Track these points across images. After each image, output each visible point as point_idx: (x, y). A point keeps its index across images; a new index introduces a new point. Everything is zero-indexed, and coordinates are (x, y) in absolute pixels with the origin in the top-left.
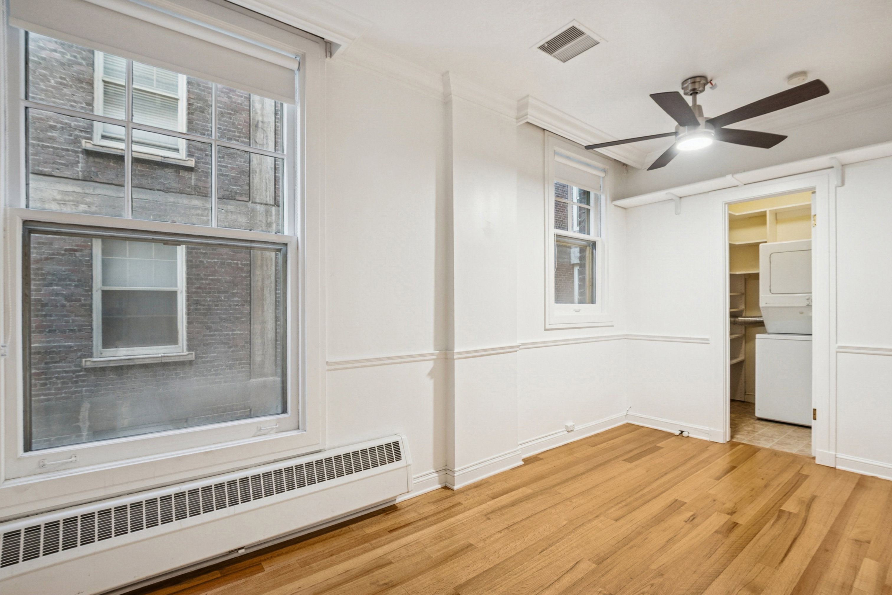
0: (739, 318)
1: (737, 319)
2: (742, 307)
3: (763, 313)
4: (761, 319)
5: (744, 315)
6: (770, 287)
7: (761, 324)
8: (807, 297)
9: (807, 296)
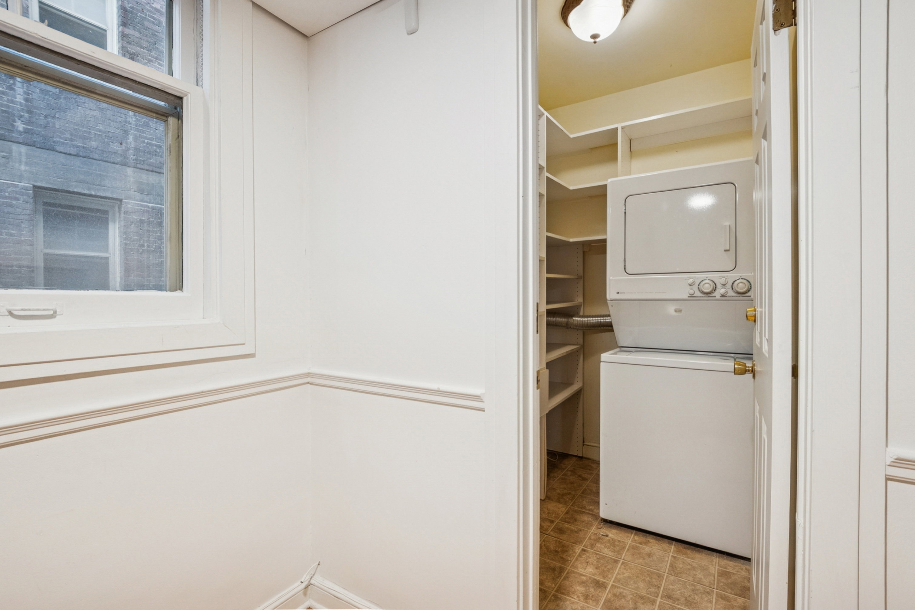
0: (574, 318)
1: (570, 320)
2: (580, 300)
3: (612, 311)
4: (608, 320)
5: (581, 314)
6: (625, 261)
7: (608, 327)
8: (691, 281)
9: (690, 278)
